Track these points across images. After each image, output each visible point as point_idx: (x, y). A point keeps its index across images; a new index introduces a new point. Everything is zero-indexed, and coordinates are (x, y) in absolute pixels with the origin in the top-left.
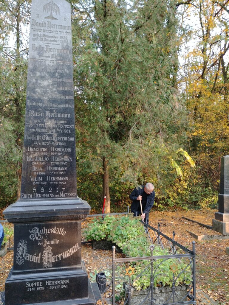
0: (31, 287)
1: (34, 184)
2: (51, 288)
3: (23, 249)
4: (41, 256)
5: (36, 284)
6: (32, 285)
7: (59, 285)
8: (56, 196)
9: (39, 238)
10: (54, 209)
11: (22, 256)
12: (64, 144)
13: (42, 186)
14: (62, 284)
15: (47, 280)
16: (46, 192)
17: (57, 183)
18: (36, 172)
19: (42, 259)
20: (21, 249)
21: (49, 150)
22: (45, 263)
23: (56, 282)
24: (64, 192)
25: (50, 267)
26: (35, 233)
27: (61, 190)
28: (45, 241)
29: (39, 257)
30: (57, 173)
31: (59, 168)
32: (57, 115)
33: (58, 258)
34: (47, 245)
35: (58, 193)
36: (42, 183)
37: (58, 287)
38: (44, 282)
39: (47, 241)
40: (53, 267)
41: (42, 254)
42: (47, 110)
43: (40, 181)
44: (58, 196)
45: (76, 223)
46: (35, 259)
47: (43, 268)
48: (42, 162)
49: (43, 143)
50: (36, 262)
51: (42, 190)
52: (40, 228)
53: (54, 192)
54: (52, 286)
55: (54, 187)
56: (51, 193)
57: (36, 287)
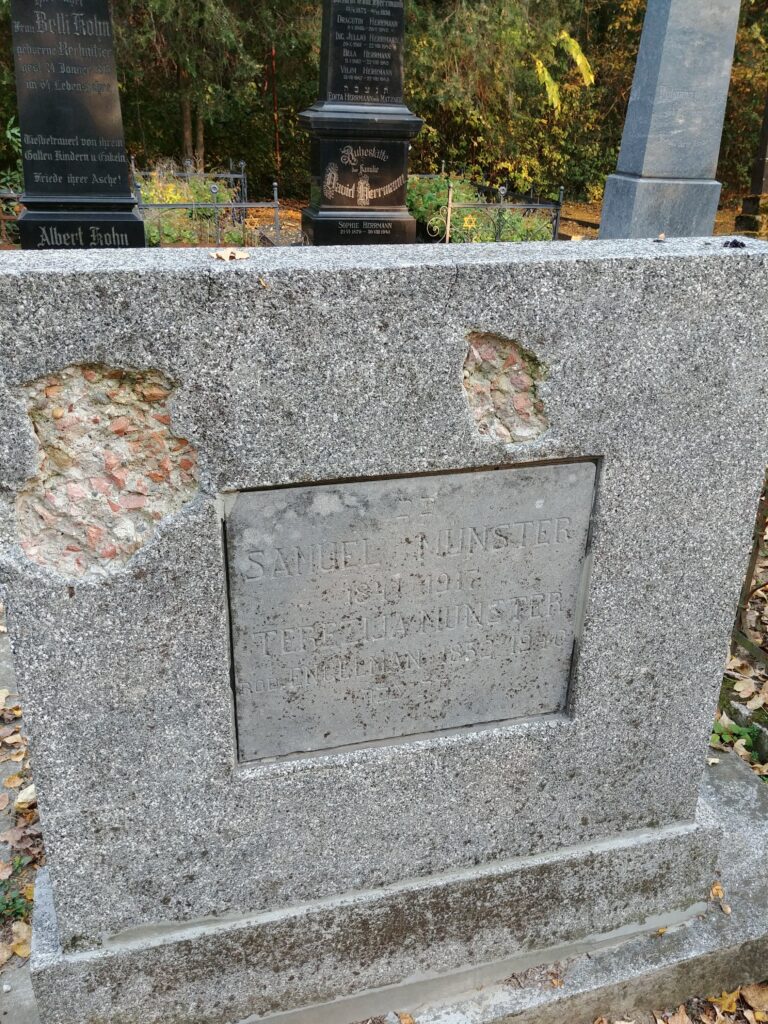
0: (345, 228)
1: (346, 77)
2: (370, 232)
3: (333, 176)
4: (356, 189)
5: (351, 224)
6: (346, 226)
7: (379, 229)
8: (375, 99)
9: (353, 161)
10: (376, 119)
11: (331, 186)
12: (388, 13)
13: (356, 82)
14: (382, 229)
15: (364, 221)
16: (362, 92)
17: (376, 79)
18: (349, 58)
19: (356, 193)
20: (330, 175)
21: (366, 24)
22: (361, 199)
23: (376, 225)
24: (386, 95)
25: (366, 205)
26: (348, 154)
27: (381, 91)
28: (361, 167)
29: (353, 189)
30: (377, 62)
31: (379, 55)
33: (377, 194)
34: (363, 173)
35: (378, 96)
36: (357, 78)
37: (378, 232)
38: (361, 222)
39: (364, 167)
40: (370, 205)
41: (357, 186)
43: (354, 74)
44: (378, 100)
45: (403, 145)
46: (348, 192)
47: (358, 205)
48: (358, 42)
49: (359, 10)
50: (349, 196)
51: (357, 89)
52: (355, 148)
53: (372, 93)
54: (371, 229)
55: (373, 84)
56: (368, 95)
57: (351, 229)
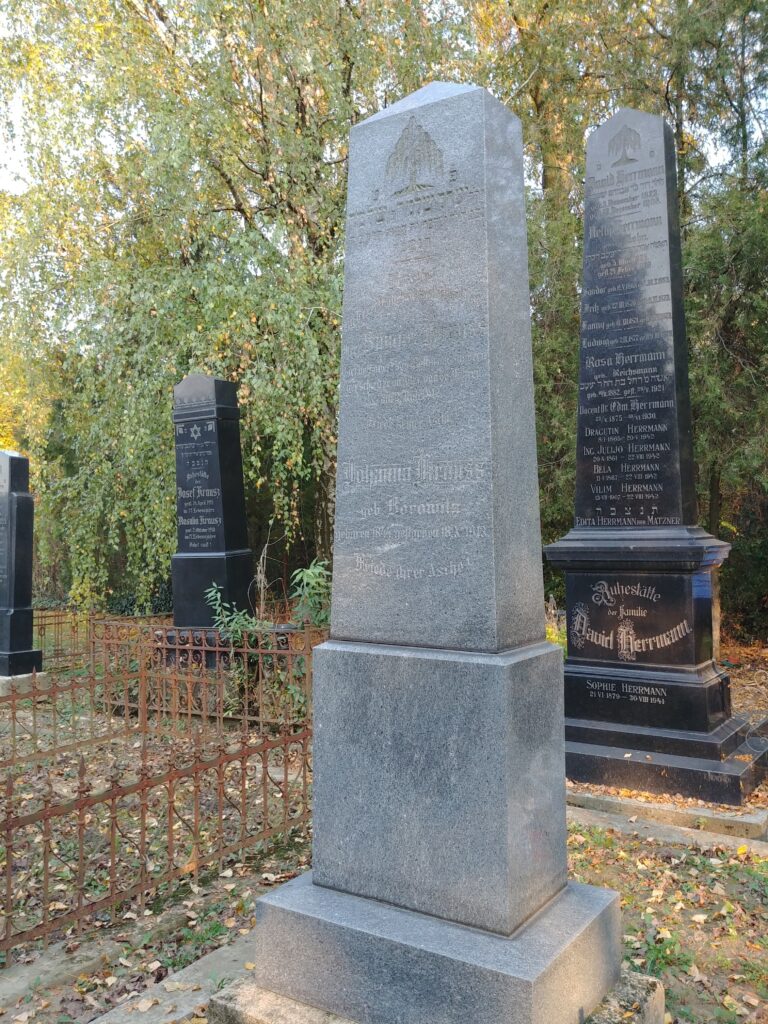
0: (596, 691)
1: (598, 498)
2: (633, 698)
3: (583, 619)
4: (615, 638)
5: (605, 686)
6: (597, 686)
8: (640, 522)
9: (609, 601)
10: (631, 547)
12: (653, 416)
13: (612, 503)
14: (652, 696)
15: (624, 682)
16: (621, 513)
17: (640, 497)
18: (601, 475)
21: (623, 432)
23: (641, 690)
24: (656, 516)
25: (632, 661)
26: (602, 591)
27: (649, 511)
28: (621, 609)
29: (611, 638)
30: (640, 476)
31: (643, 467)
32: (638, 358)
34: (625, 617)
35: (644, 518)
36: (612, 497)
37: (646, 700)
39: (625, 609)
40: (637, 661)
42: (619, 351)
43: (609, 494)
44: (644, 522)
46: (604, 641)
47: (618, 659)
48: (612, 455)
49: (613, 419)
50: (606, 646)
51: (613, 511)
53: (636, 514)
54: (634, 694)
55: (635, 504)
56: (629, 516)
57: (605, 692)
